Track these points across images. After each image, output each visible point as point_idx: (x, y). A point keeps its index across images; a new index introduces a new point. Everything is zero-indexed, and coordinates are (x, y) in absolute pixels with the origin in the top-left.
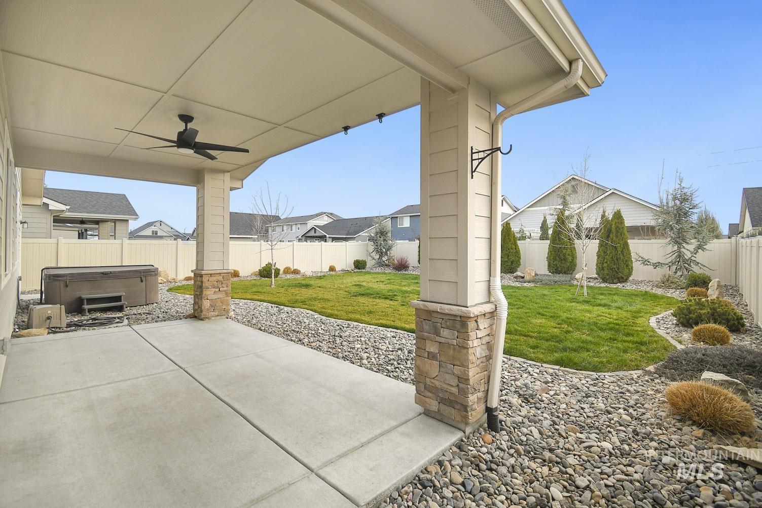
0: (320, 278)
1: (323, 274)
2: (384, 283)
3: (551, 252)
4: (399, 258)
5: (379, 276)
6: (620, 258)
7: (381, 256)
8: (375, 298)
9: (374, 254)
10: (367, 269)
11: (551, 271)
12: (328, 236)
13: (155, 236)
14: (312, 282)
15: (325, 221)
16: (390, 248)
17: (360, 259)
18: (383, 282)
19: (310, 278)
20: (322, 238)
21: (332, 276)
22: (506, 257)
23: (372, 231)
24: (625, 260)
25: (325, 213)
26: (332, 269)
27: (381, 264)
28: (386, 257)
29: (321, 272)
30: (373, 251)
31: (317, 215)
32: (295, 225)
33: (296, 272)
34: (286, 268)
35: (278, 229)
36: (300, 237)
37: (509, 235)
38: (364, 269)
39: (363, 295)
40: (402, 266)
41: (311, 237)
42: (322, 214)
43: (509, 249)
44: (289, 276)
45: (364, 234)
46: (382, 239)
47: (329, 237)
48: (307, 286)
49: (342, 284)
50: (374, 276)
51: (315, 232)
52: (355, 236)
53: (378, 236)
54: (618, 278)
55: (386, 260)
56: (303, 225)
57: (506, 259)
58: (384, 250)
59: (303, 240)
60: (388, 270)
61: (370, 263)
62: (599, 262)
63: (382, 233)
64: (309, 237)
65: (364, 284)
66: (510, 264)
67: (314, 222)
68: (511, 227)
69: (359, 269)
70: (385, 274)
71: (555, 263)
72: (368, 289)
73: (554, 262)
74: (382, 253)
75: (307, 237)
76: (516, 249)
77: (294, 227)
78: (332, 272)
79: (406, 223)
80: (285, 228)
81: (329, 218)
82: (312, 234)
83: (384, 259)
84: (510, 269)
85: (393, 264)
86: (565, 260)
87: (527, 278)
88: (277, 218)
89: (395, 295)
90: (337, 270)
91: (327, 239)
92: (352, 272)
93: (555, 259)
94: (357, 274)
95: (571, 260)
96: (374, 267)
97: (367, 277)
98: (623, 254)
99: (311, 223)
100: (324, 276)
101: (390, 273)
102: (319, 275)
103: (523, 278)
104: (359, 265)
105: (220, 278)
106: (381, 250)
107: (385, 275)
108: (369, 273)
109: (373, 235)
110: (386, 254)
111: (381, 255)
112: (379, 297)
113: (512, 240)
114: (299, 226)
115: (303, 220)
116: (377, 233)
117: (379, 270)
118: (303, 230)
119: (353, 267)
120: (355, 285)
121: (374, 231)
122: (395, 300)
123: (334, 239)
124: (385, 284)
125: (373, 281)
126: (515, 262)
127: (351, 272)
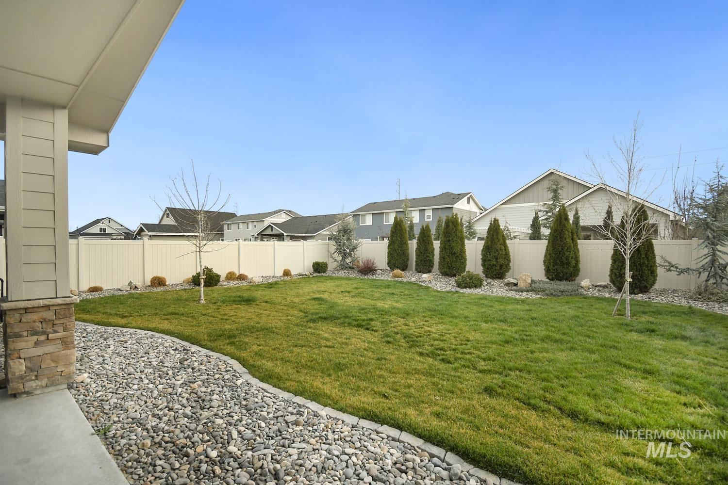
0: (270, 286)
1: (276, 280)
2: (352, 294)
3: (550, 254)
4: (365, 259)
5: (344, 282)
6: (644, 263)
7: (344, 258)
8: (342, 324)
9: (336, 255)
10: (328, 273)
11: (550, 277)
12: (285, 234)
13: (103, 234)
14: (258, 294)
15: (282, 219)
16: (354, 248)
17: (320, 260)
18: (349, 292)
19: (258, 286)
20: (280, 237)
21: (285, 282)
22: (494, 260)
23: (334, 229)
24: (650, 265)
25: (283, 210)
26: (287, 273)
27: (343, 267)
28: (350, 258)
29: (273, 277)
30: (335, 252)
31: (275, 213)
32: (250, 223)
33: (242, 277)
34: (230, 273)
35: (234, 227)
36: (256, 235)
37: (497, 234)
38: (324, 272)
39: (325, 318)
40: (368, 269)
41: (268, 235)
42: (280, 211)
43: (497, 251)
44: (232, 284)
45: (325, 233)
46: (345, 237)
47: (287, 236)
48: (249, 301)
49: (298, 296)
50: (338, 282)
51: (272, 230)
52: (314, 235)
53: (341, 234)
54: (640, 288)
55: (350, 262)
56: (259, 223)
57: (495, 263)
58: (348, 251)
59: (260, 238)
60: (353, 275)
61: (332, 265)
62: (616, 267)
63: (345, 231)
64: (265, 235)
65: (325, 296)
66: (498, 268)
67: (271, 219)
68: (500, 224)
69: (319, 272)
70: (350, 279)
71: (555, 268)
72: (332, 307)
73: (554, 266)
74: (345, 254)
75: (263, 236)
76: (505, 250)
77: (250, 225)
78: (286, 277)
79: (369, 220)
80: (241, 226)
81: (288, 216)
82: (269, 232)
83: (348, 261)
84: (499, 275)
85: (358, 267)
86: (568, 264)
87: (521, 285)
88: (232, 216)
89: (371, 320)
90: (292, 274)
91: (285, 237)
92: (311, 276)
93: (555, 264)
94: (316, 279)
95: (574, 264)
96: (336, 270)
97: (329, 285)
98: (647, 258)
99: (268, 221)
100: (276, 283)
101: (355, 278)
102: (271, 281)
103: (516, 285)
104: (319, 268)
105: (49, 315)
106: (344, 250)
107: (350, 282)
108: (331, 278)
109: (335, 233)
110: (350, 255)
111: (345, 255)
112: (349, 324)
113: (501, 239)
114: (255, 223)
115: (259, 218)
116: (339, 231)
117: (342, 274)
118: (260, 227)
119: (312, 270)
120: (314, 299)
121: (336, 228)
122: (373, 330)
123: (292, 238)
124: (353, 297)
125: (338, 290)
126: (505, 266)
127: (309, 277)
